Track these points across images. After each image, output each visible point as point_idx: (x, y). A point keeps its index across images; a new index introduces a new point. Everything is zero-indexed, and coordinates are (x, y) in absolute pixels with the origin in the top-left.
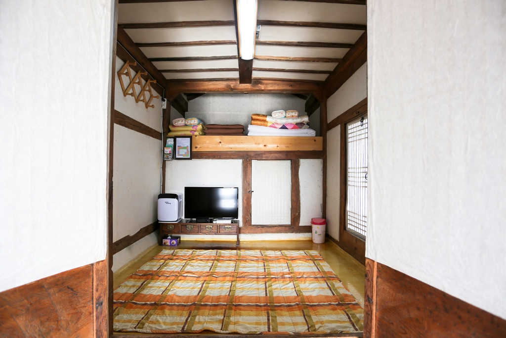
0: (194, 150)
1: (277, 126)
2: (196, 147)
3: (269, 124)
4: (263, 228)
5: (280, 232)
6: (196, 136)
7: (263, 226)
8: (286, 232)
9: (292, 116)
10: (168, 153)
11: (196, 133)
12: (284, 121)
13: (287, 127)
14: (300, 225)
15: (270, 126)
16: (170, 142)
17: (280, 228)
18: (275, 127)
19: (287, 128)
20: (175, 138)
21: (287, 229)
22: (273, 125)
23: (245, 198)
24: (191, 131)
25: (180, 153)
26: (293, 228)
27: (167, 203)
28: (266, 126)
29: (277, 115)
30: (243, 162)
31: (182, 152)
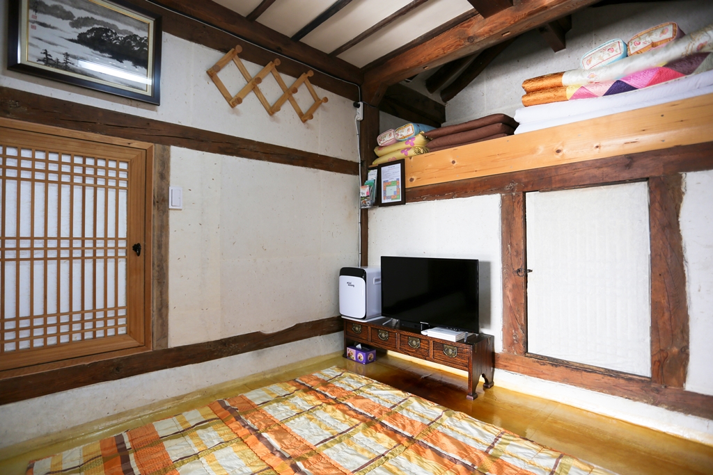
0: (409, 185)
1: (593, 90)
2: (412, 180)
3: (570, 92)
4: (554, 369)
5: (611, 390)
6: (411, 158)
7: (556, 363)
8: (631, 396)
9: (654, 45)
10: (365, 195)
11: (411, 152)
12: (619, 71)
13: (631, 83)
14: (689, 387)
15: (577, 96)
16: (372, 175)
17: (611, 380)
18: (590, 95)
19: (632, 88)
20: (379, 168)
21: (634, 387)
22: (583, 91)
23: (510, 286)
24: (403, 151)
25: (388, 194)
26: (658, 391)
27: (349, 284)
28: (563, 98)
29: (594, 62)
30: (503, 199)
31: (391, 192)
